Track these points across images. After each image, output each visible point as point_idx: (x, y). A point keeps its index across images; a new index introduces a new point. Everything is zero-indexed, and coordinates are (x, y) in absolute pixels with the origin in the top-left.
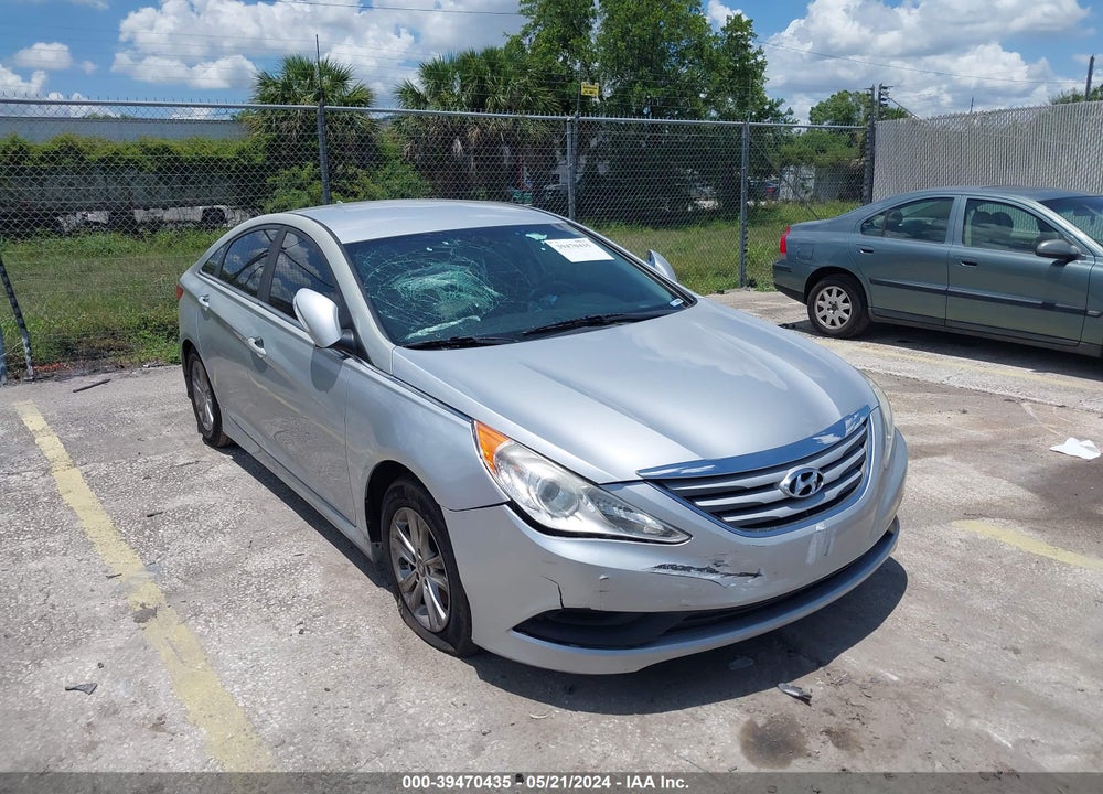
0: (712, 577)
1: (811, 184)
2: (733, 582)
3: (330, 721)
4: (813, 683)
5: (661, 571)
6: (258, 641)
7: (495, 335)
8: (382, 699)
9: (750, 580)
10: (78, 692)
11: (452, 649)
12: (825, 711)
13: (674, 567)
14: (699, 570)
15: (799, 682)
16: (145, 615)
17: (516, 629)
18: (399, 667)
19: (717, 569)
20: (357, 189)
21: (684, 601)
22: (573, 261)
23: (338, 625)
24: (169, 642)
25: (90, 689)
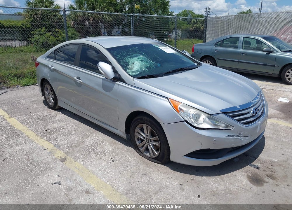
0: (239, 138)
1: (180, 34)
2: (243, 139)
3: (137, 186)
4: (256, 163)
5: (228, 137)
6: (102, 165)
7: (158, 74)
8: (148, 178)
9: (246, 138)
10: (57, 185)
11: (160, 162)
12: (264, 170)
13: (231, 136)
14: (236, 136)
15: (253, 163)
16: (63, 160)
17: (185, 156)
18: (146, 168)
19: (240, 136)
20: (58, 35)
21: (233, 145)
22: (168, 53)
23: (123, 158)
24: (75, 167)
25: (59, 183)
